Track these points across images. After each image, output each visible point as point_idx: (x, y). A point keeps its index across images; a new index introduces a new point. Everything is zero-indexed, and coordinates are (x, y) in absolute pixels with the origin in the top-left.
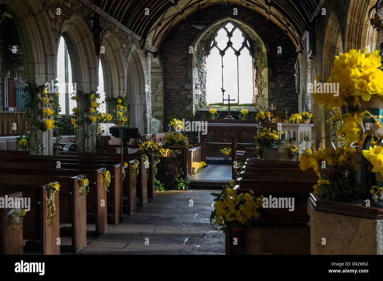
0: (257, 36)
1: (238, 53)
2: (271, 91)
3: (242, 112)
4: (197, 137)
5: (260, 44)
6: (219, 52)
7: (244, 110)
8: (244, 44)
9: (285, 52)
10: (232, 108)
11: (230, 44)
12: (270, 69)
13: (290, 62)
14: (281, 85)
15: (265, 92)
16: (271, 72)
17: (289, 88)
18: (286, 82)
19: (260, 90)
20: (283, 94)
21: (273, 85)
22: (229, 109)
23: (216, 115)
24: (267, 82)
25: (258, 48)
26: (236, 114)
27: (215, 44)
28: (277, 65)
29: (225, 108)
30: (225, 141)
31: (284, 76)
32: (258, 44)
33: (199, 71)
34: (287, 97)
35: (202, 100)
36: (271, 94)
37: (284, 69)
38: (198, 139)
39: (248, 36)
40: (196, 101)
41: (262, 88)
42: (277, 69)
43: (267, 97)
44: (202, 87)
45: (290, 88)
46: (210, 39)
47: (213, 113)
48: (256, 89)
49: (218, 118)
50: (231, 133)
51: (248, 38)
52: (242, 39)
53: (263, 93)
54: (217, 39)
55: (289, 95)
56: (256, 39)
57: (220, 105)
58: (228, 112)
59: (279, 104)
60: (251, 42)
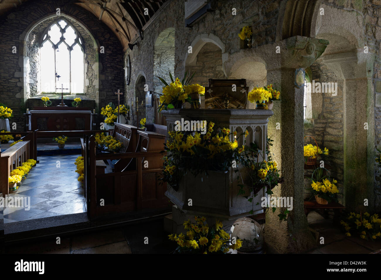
0: (89, 33)
1: (70, 48)
2: (101, 82)
3: (75, 100)
5: (91, 41)
6: (52, 45)
7: (77, 99)
8: (77, 41)
9: (114, 50)
10: (65, 97)
11: (62, 39)
12: (101, 64)
13: (118, 58)
14: (110, 78)
15: (96, 83)
16: (102, 66)
17: (116, 80)
18: (114, 76)
19: (91, 81)
20: (111, 85)
21: (103, 77)
22: (62, 97)
23: (49, 102)
24: (98, 74)
25: (89, 45)
26: (69, 102)
27: (48, 38)
28: (106, 60)
29: (57, 97)
30: (58, 126)
31: (112, 70)
32: (89, 42)
33: (31, 61)
34: (115, 88)
35: (34, 89)
36: (102, 85)
37: (112, 64)
38: (28, 127)
39: (80, 34)
40: (27, 89)
41: (93, 79)
42: (107, 64)
43: (98, 88)
44: (35, 76)
45: (118, 80)
46: (43, 32)
47: (46, 100)
48: (87, 81)
49: (50, 106)
50: (65, 120)
51: (80, 35)
52: (75, 36)
53: (93, 84)
54: (49, 33)
55: (117, 86)
56: (87, 37)
57: (53, 94)
58: (61, 100)
59: (108, 94)
60: (83, 40)
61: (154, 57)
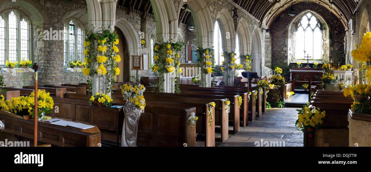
0: (324, 21)
1: (313, 30)
2: (331, 52)
3: (315, 64)
4: (290, 78)
5: (325, 25)
6: (303, 29)
7: (316, 63)
8: (317, 25)
9: (339, 30)
10: (310, 62)
11: (309, 25)
12: (331, 40)
13: (342, 36)
14: (336, 49)
15: (328, 53)
16: (331, 41)
17: (340, 51)
18: (339, 47)
19: (325, 51)
20: (337, 54)
21: (332, 49)
22: (308, 62)
23: (300, 65)
24: (329, 47)
25: (324, 28)
26: (311, 65)
27: (301, 25)
28: (334, 37)
29: (305, 62)
30: (305, 80)
31: (338, 44)
32: (324, 26)
33: (292, 40)
34: (340, 56)
35: (293, 57)
36: (331, 54)
37: (338, 40)
38: (290, 79)
39: (319, 21)
40: (289, 58)
41: (326, 50)
42: (335, 40)
43: (329, 56)
44: (293, 49)
45: (341, 51)
46: (298, 22)
47: (299, 64)
48: (323, 51)
49: (301, 67)
50: (309, 76)
51: (319, 22)
52: (316, 22)
53: (326, 53)
54: (302, 22)
55: (341, 54)
56: (323, 23)
57: (303, 60)
58: (307, 64)
59: (335, 59)
60: (321, 24)
61: (351, 42)
